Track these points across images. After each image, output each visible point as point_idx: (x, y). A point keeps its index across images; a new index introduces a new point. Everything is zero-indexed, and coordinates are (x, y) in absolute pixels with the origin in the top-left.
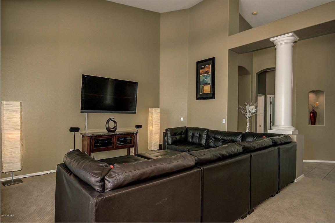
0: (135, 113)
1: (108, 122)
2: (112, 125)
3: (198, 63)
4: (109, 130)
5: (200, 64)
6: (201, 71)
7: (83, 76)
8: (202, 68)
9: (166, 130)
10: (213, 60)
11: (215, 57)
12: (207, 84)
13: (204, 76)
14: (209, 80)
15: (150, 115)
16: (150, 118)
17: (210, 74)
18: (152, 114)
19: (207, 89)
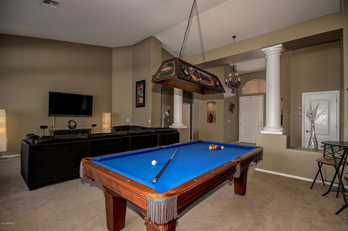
0: (92, 116)
1: (69, 122)
2: (72, 124)
3: (137, 83)
4: (70, 127)
5: (138, 83)
6: (138, 88)
7: (50, 93)
8: (139, 87)
9: (113, 127)
10: (144, 81)
11: (145, 80)
12: (141, 97)
13: (140, 92)
14: (142, 95)
15: (103, 118)
16: (103, 120)
17: (142, 90)
18: (104, 116)
19: (141, 100)
